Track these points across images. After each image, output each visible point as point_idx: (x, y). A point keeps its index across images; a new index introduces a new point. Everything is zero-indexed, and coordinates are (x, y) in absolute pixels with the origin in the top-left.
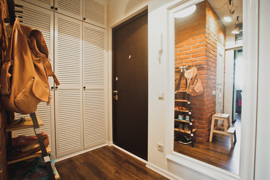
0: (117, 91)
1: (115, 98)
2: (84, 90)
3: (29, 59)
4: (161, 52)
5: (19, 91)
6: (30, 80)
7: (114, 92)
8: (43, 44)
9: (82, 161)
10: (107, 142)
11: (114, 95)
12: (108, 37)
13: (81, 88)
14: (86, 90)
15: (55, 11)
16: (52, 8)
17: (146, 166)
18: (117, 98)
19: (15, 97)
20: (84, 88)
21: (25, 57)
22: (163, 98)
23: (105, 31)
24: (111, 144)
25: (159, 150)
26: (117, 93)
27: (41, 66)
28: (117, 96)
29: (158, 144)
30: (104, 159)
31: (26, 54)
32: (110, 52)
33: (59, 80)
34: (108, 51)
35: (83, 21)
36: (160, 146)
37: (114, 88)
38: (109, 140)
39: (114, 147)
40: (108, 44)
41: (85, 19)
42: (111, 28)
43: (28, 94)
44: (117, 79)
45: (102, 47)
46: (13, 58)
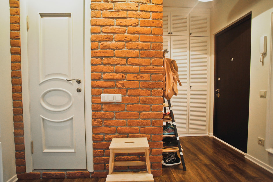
0: (219, 90)
1: (217, 96)
2: (191, 88)
3: (171, 74)
4: (264, 54)
5: (168, 89)
6: (172, 84)
7: (216, 90)
8: (176, 66)
9: (187, 141)
10: (208, 133)
11: (216, 93)
12: (211, 43)
13: (188, 87)
14: (192, 89)
15: (171, 35)
16: (169, 33)
17: (245, 157)
18: (219, 96)
19: (167, 91)
20: (191, 87)
21: (170, 73)
22: (265, 96)
23: (209, 38)
24: (211, 135)
25: (259, 144)
26: (219, 92)
27: (175, 76)
28: (219, 94)
29: (258, 138)
30: (204, 143)
31: (170, 72)
32: (213, 56)
33: (181, 83)
34: (210, 55)
35: (189, 36)
36: (260, 140)
37: (216, 87)
38: (209, 131)
39: (214, 138)
40: (211, 50)
41: (191, 34)
42: (213, 35)
43: (171, 90)
44: (219, 79)
45: (206, 52)
46: (165, 75)
